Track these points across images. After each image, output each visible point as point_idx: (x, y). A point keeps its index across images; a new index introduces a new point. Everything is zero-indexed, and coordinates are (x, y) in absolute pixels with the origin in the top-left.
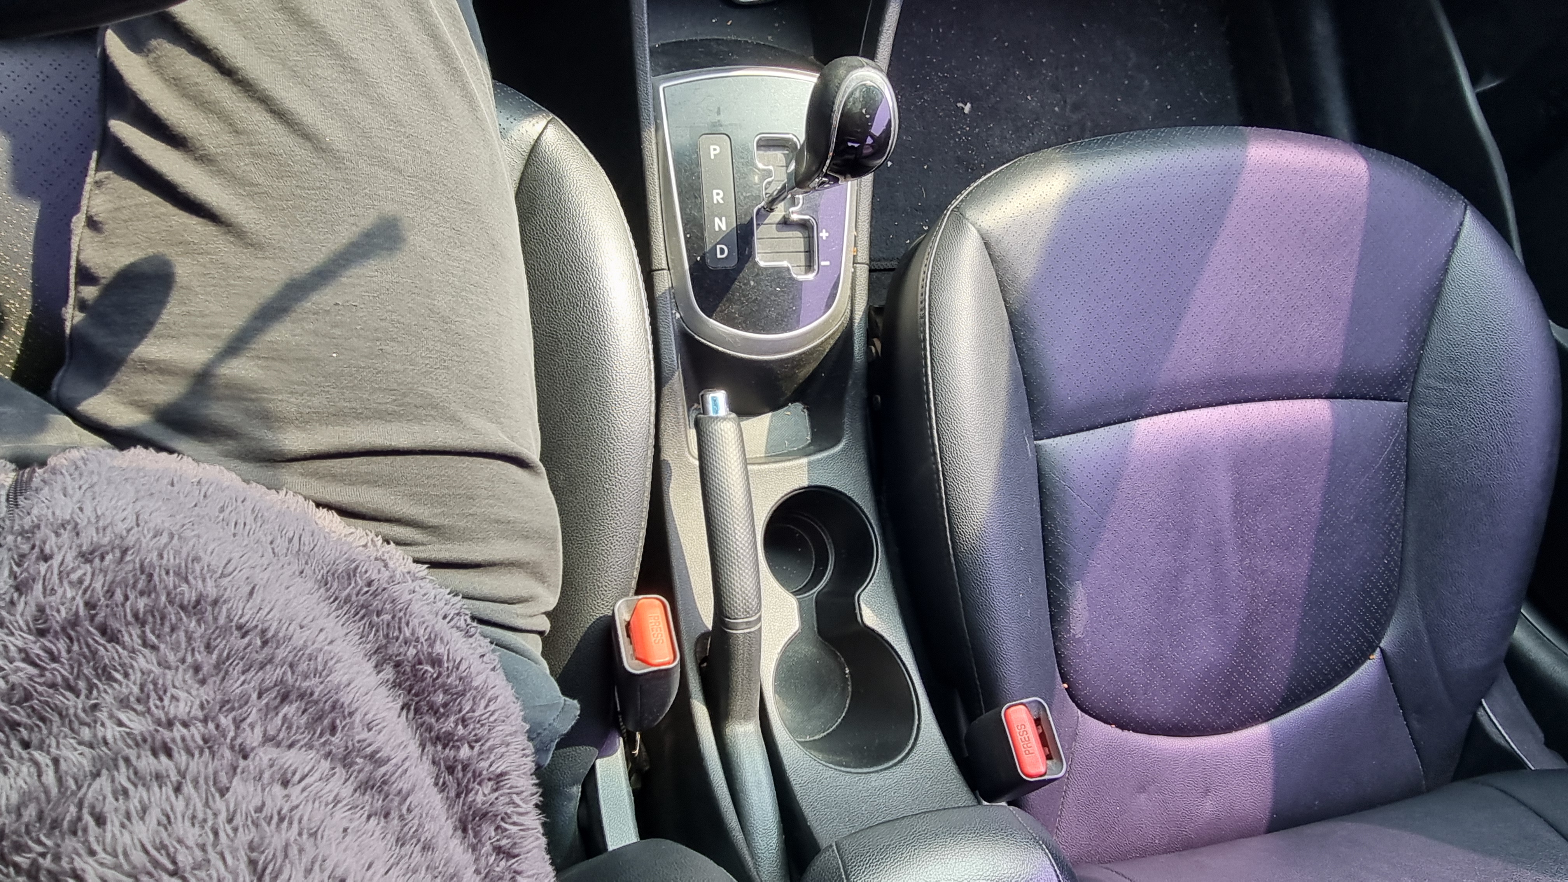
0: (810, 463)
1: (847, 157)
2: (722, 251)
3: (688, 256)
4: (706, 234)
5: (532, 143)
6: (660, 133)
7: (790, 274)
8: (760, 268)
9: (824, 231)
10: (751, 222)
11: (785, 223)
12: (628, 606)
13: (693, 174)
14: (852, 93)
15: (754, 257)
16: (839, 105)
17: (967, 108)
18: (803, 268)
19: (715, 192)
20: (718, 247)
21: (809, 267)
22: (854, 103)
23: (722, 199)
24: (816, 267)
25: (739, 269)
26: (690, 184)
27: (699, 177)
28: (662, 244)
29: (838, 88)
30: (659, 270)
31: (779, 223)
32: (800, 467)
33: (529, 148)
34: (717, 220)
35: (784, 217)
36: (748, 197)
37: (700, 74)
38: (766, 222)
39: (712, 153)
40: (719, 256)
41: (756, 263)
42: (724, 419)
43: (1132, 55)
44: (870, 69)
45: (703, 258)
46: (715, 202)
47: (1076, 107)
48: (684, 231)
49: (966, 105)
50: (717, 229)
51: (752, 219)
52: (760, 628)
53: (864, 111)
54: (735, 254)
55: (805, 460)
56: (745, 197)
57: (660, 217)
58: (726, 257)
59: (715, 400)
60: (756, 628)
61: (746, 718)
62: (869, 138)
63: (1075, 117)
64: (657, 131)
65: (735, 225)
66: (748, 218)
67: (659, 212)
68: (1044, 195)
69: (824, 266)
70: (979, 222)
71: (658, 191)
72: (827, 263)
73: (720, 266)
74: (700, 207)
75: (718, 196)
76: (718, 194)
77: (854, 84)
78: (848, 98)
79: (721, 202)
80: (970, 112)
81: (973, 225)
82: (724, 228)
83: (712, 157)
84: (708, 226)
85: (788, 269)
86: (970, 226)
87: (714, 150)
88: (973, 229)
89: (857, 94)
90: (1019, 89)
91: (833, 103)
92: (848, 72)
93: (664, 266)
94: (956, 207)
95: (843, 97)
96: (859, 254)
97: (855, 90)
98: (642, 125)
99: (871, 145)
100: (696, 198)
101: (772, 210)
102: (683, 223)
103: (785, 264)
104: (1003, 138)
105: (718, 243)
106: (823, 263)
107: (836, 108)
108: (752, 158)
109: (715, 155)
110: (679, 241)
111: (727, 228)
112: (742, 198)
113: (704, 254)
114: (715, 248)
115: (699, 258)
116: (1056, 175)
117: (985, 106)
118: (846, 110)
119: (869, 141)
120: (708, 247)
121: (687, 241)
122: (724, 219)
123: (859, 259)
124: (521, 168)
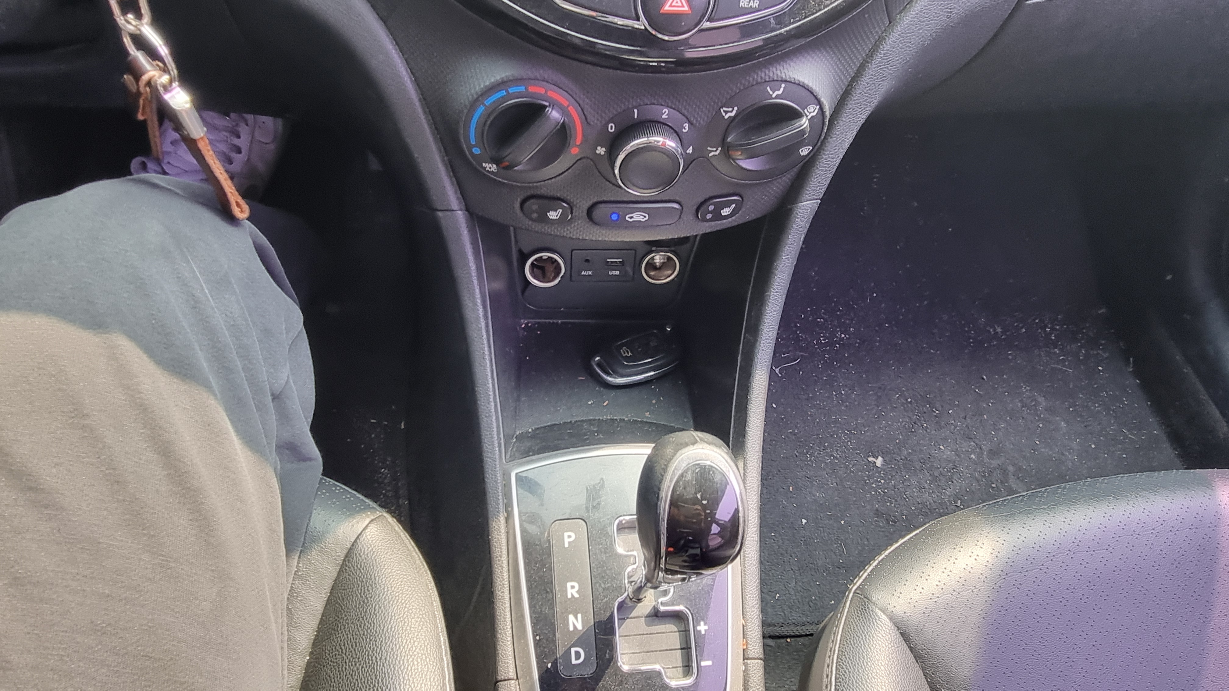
1: (691, 551)
2: (578, 655)
3: (538, 663)
4: (558, 635)
5: (349, 546)
6: (510, 521)
7: (662, 679)
8: (623, 674)
9: (702, 623)
10: (611, 618)
11: (656, 615)
13: (543, 566)
14: (682, 476)
15: (616, 662)
16: (667, 492)
17: (879, 462)
18: (680, 670)
19: (569, 585)
20: (573, 650)
21: (687, 668)
22: (685, 488)
23: (577, 592)
24: (695, 671)
25: (597, 677)
26: (540, 577)
27: (550, 569)
28: (510, 649)
29: (665, 470)
30: (505, 680)
31: (647, 617)
33: (345, 552)
34: (571, 618)
35: (654, 607)
36: (608, 589)
37: (556, 456)
38: (632, 615)
39: (567, 541)
40: (574, 662)
41: (618, 669)
43: (1041, 399)
44: (705, 445)
45: (555, 664)
46: (569, 596)
47: (993, 453)
48: (533, 632)
49: (877, 458)
50: (571, 628)
51: (613, 613)
53: (699, 496)
54: (593, 658)
56: (604, 589)
57: (508, 616)
58: (583, 663)
62: (714, 526)
63: (995, 463)
64: (507, 519)
65: (593, 623)
66: (608, 614)
67: (508, 610)
68: (969, 569)
69: (705, 667)
70: (891, 608)
71: (507, 586)
72: (709, 663)
73: (576, 674)
74: (552, 604)
75: (572, 590)
76: (573, 587)
77: (684, 465)
78: (677, 482)
79: (576, 596)
80: (882, 465)
81: (883, 612)
82: (579, 627)
83: (566, 545)
84: (559, 624)
85: (659, 674)
86: (879, 613)
87: (569, 537)
88: (884, 617)
89: (689, 477)
90: (930, 440)
91: (659, 489)
92: (676, 451)
93: (512, 674)
94: (859, 587)
95: (671, 481)
96: (750, 647)
97: (686, 471)
98: (490, 515)
99: (718, 534)
100: (547, 592)
101: (639, 600)
102: (532, 622)
103: (657, 667)
104: (921, 488)
105: (574, 645)
106: (703, 664)
107: (663, 494)
108: (612, 544)
109: (569, 543)
110: (527, 645)
111: (583, 627)
112: (600, 590)
113: (556, 659)
114: (568, 652)
115: (549, 665)
116: (980, 543)
117: (898, 458)
118: (675, 497)
119: (715, 529)
120: (560, 652)
121: (537, 644)
122: (579, 616)
123: (751, 654)
124: (335, 575)
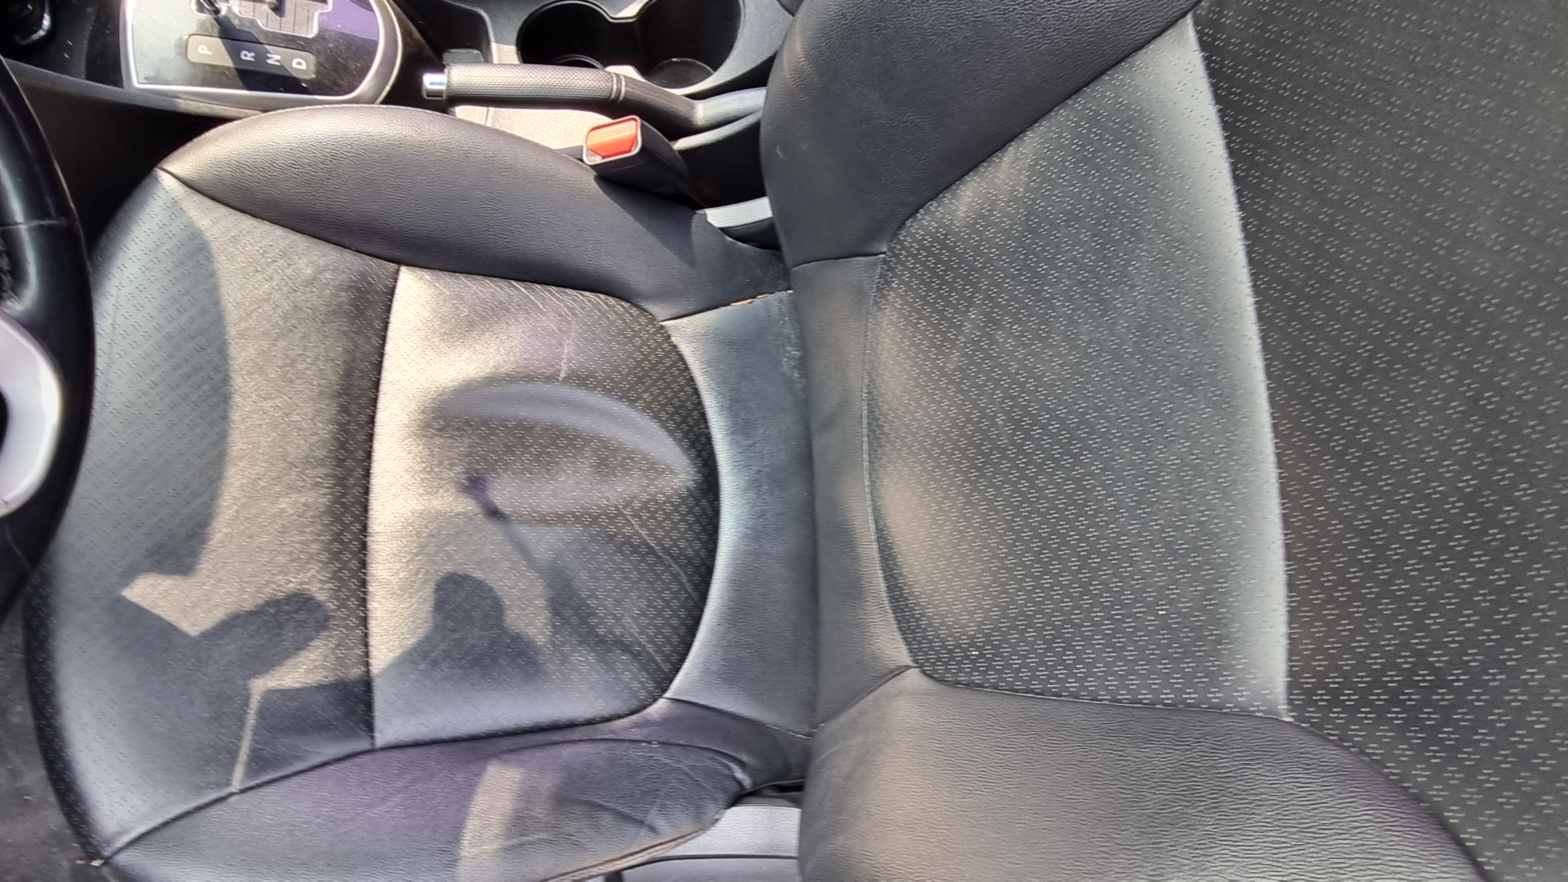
0: (497, 42)
2: (299, 64)
12: (591, 156)
15: (307, 38)
20: (294, 67)
32: (499, 50)
40: (302, 67)
41: (313, 39)
42: (449, 77)
46: (252, 59)
50: (278, 63)
52: (626, 77)
54: (303, 53)
55: (494, 46)
58: (306, 61)
59: (432, 84)
60: (623, 79)
61: (693, 107)
64: (178, 98)
73: (313, 67)
82: (278, 57)
111: (279, 54)
114: (294, 70)
115: (306, 84)
121: (286, 91)
122: (270, 56)
